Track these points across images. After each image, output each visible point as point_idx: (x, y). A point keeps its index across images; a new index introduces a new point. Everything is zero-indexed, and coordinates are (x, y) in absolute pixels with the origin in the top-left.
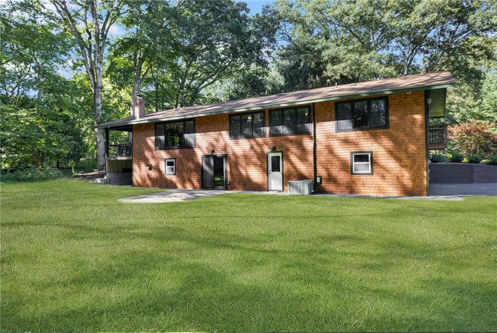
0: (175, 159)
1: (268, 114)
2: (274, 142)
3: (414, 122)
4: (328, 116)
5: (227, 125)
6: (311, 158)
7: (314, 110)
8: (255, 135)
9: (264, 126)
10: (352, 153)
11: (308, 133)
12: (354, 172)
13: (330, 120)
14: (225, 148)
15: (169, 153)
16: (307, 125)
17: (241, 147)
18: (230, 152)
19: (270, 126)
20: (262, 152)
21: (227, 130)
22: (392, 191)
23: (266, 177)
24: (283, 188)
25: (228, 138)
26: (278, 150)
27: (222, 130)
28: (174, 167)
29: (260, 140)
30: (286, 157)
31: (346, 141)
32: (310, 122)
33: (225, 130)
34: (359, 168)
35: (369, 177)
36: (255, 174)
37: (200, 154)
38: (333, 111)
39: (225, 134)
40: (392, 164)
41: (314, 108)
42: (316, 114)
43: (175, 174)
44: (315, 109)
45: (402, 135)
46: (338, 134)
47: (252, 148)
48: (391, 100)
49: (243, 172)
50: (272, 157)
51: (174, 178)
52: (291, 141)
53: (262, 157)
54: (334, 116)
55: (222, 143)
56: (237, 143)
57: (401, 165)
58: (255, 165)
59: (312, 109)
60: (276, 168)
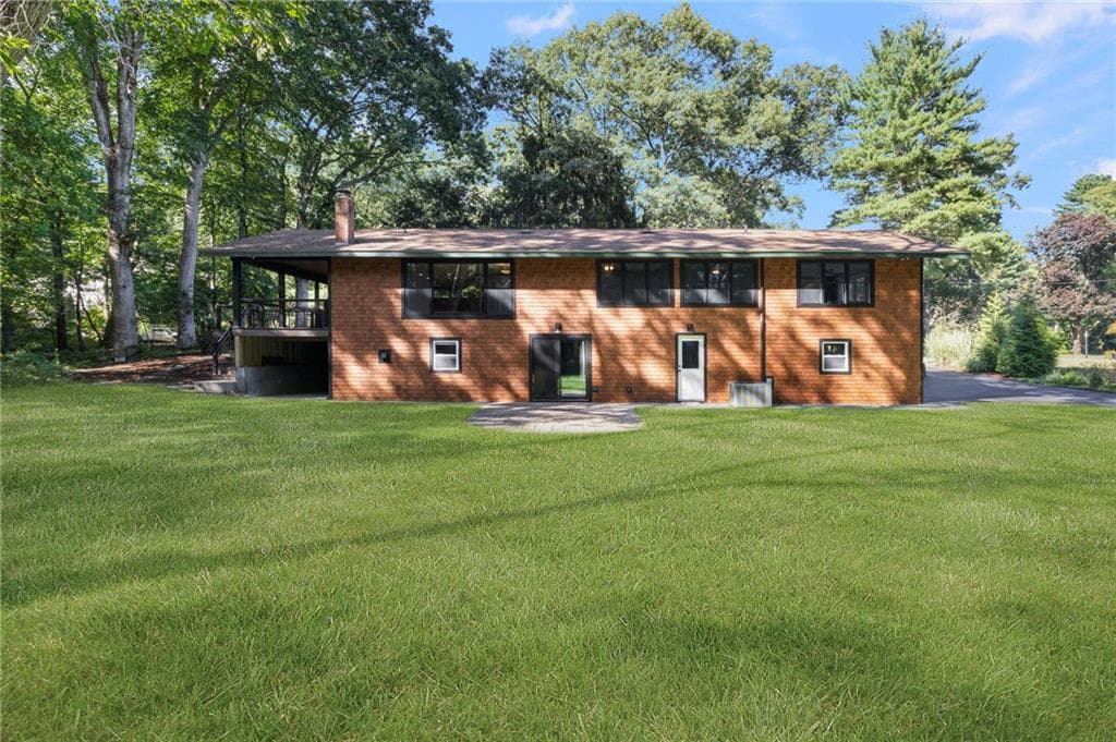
0: (459, 339)
1: (678, 266)
2: (693, 316)
3: (908, 299)
4: (785, 281)
5: (594, 280)
6: (758, 345)
7: (762, 270)
8: (654, 299)
9: (672, 287)
10: (821, 341)
11: (754, 305)
12: (824, 370)
13: (788, 287)
14: (589, 323)
15: (449, 328)
16: (753, 292)
17: (626, 321)
18: (600, 329)
19: (682, 287)
20: (669, 331)
21: (592, 289)
22: (882, 398)
23: (674, 377)
24: (706, 395)
25: (595, 305)
26: (697, 331)
27: (581, 288)
28: (457, 356)
29: (665, 311)
30: (714, 342)
31: (816, 322)
32: (756, 288)
33: (587, 288)
34: (835, 363)
35: (846, 377)
36: (654, 373)
37: (529, 330)
38: (794, 273)
39: (590, 296)
40: (880, 359)
41: (762, 265)
42: (766, 275)
43: (460, 371)
44: (765, 268)
45: (892, 318)
46: (801, 309)
47: (649, 324)
48: (879, 265)
49: (630, 368)
50: (684, 343)
51: (461, 380)
52: (723, 316)
53: (669, 340)
54: (794, 281)
55: (582, 312)
56: (617, 315)
57: (892, 361)
58: (654, 354)
59: (759, 268)
60: (691, 361)
